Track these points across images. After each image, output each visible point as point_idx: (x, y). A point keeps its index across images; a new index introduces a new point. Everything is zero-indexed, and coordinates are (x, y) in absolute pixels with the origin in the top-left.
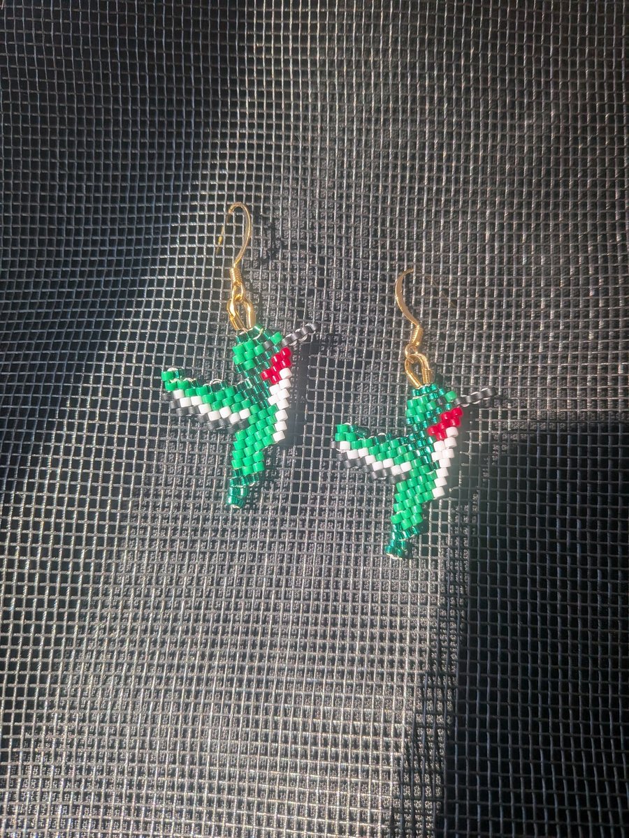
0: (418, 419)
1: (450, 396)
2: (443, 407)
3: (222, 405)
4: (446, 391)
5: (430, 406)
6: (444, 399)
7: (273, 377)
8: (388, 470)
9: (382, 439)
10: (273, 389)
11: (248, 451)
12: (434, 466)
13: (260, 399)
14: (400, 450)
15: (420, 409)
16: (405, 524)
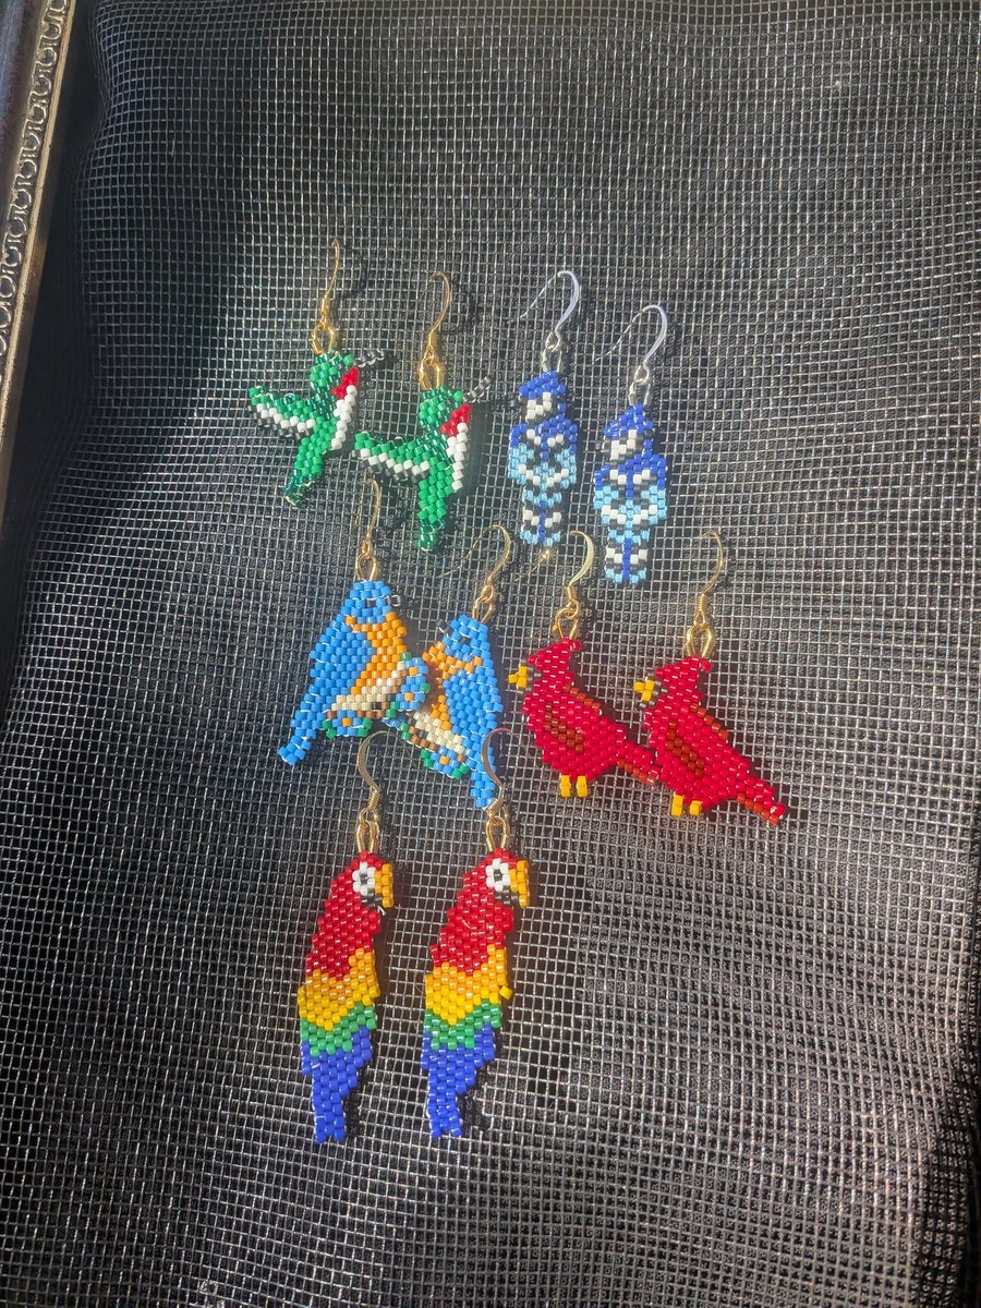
0: (430, 420)
1: (457, 396)
2: (452, 406)
3: (291, 414)
4: (454, 392)
5: (441, 407)
6: (452, 400)
7: (341, 393)
8: (409, 471)
9: (399, 443)
10: (339, 403)
11: (308, 455)
12: (450, 461)
13: (325, 412)
14: (417, 451)
15: (431, 411)
16: (432, 519)
